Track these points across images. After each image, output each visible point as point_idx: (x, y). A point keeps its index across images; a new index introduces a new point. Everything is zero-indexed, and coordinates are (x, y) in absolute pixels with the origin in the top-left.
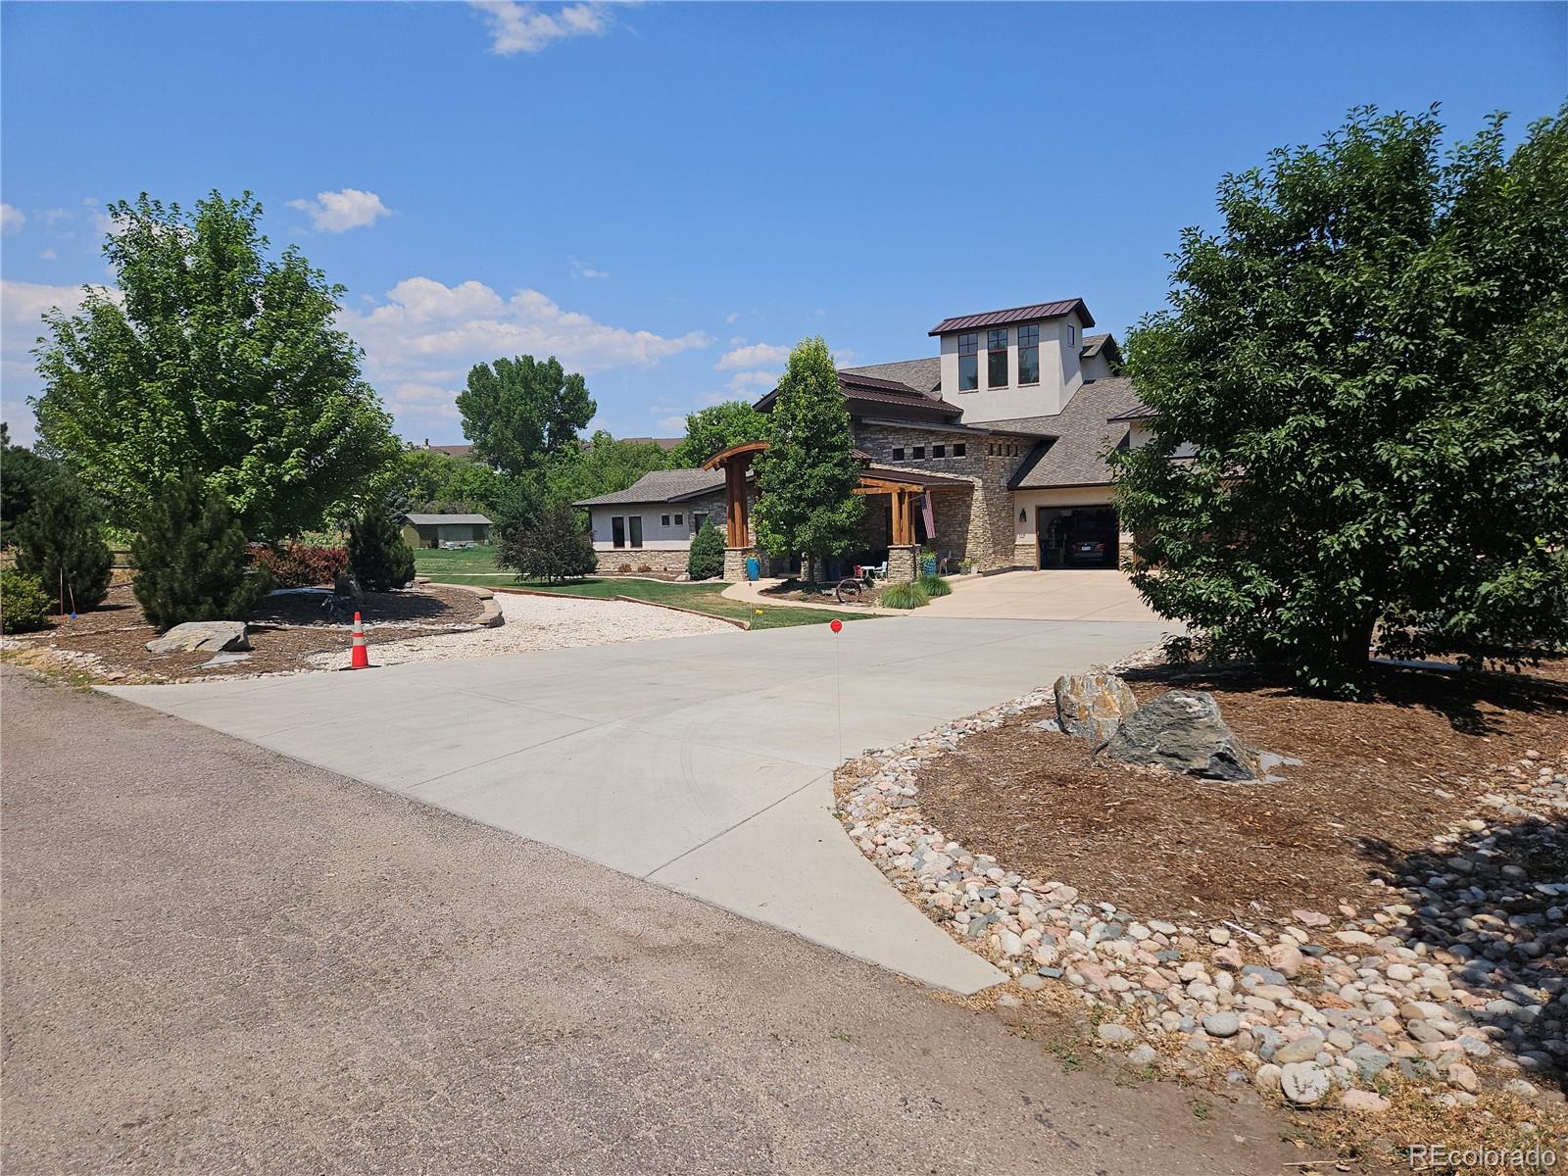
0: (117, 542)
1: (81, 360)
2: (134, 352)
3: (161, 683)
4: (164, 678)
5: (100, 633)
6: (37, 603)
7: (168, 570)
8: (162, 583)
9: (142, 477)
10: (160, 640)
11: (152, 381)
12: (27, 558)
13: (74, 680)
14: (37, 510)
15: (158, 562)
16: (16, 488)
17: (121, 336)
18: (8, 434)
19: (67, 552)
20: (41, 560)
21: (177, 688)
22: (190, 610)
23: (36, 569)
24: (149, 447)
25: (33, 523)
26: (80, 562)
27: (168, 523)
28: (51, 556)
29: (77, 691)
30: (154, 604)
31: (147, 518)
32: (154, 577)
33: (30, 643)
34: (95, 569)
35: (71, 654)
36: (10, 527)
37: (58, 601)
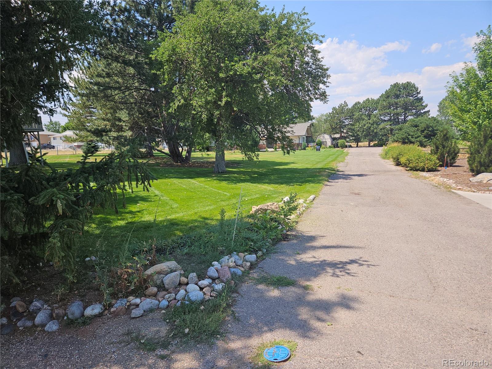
0: (463, 145)
1: (460, 87)
2: (478, 82)
3: (474, 192)
4: (475, 190)
5: (454, 174)
6: (435, 163)
7: (480, 155)
8: (477, 159)
9: (475, 123)
10: (474, 178)
11: (483, 91)
12: (434, 150)
13: (446, 187)
14: (439, 135)
15: (477, 152)
16: (430, 129)
17: (475, 77)
18: (430, 113)
19: (445, 148)
20: (438, 150)
21: (480, 194)
22: (486, 169)
23: (436, 153)
24: (479, 113)
25: (437, 139)
26: (449, 151)
27: (482, 139)
28: (441, 149)
29: (447, 191)
30: (473, 166)
31: (475, 137)
32: (475, 157)
33: (433, 175)
34: (453, 154)
35: (445, 180)
36: (427, 141)
37: (441, 163)
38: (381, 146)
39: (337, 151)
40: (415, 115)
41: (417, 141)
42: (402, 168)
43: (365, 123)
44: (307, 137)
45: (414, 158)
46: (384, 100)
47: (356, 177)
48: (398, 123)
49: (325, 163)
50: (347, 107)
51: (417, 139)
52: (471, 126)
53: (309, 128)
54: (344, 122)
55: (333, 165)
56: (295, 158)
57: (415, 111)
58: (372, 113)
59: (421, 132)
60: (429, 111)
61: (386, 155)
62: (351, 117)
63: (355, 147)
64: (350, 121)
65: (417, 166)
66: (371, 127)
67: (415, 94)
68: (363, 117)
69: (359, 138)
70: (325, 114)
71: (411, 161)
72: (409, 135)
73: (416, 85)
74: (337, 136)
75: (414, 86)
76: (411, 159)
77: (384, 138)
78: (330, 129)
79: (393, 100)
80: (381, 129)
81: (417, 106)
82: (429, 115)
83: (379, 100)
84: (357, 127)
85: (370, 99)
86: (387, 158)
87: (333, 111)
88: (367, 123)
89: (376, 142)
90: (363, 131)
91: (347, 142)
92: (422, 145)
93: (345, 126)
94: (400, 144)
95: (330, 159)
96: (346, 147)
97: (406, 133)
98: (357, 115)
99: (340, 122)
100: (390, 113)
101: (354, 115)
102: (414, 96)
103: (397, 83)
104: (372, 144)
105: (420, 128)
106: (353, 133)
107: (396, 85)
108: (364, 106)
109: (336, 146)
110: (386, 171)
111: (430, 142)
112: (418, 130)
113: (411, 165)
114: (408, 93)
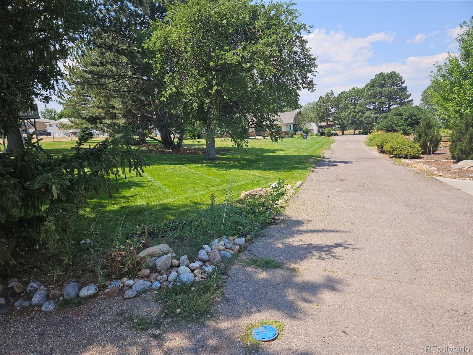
0: (445, 133)
1: (444, 76)
2: (461, 72)
3: (455, 178)
5: (436, 161)
6: (418, 151)
7: (462, 143)
8: (459, 147)
9: (457, 112)
10: (456, 165)
11: (465, 80)
12: (417, 138)
13: (428, 174)
14: (422, 124)
15: (458, 140)
16: (414, 118)
17: (457, 67)
18: (413, 102)
19: (428, 136)
20: (420, 138)
21: (460, 181)
22: (466, 156)
23: (419, 141)
24: (461, 102)
25: (420, 128)
26: (432, 139)
27: (464, 127)
28: (424, 137)
29: (429, 177)
30: (455, 153)
31: (457, 126)
32: (456, 145)
33: (415, 162)
34: (436, 142)
35: (427, 167)
36: (411, 129)
37: (424, 151)
38: (366, 134)
39: (324, 138)
40: (399, 104)
41: (400, 129)
42: (386, 155)
43: (351, 112)
44: (294, 125)
45: (398, 145)
46: (369, 90)
47: (342, 164)
48: (382, 111)
49: (312, 150)
50: (333, 96)
51: (400, 128)
52: (453, 115)
53: (296, 116)
54: (330, 111)
55: (320, 152)
56: (283, 146)
57: (399, 100)
58: (358, 101)
59: (404, 120)
60: (412, 100)
61: (371, 142)
62: (337, 106)
63: (341, 135)
64: (337, 110)
65: (400, 154)
66: (356, 116)
67: (400, 84)
68: (349, 105)
69: (345, 126)
70: (312, 103)
71: (394, 149)
72: (393, 124)
73: (400, 75)
74: (324, 124)
75: (398, 76)
76: (395, 146)
77: (369, 126)
78: (316, 117)
79: (378, 90)
80: (366, 118)
81: (401, 96)
82: (413, 104)
83: (364, 89)
84: (343, 115)
85: (356, 89)
86: (372, 146)
87: (320, 100)
88: (353, 111)
89: (361, 130)
90: (349, 120)
91: (333, 130)
92: (405, 133)
93: (331, 114)
94: (384, 132)
95: (316, 146)
96: (332, 135)
97: (390, 121)
98: (343, 103)
99: (327, 111)
100: (375, 102)
101: (340, 104)
102: (399, 85)
103: (382, 73)
104: (357, 132)
105: (403, 117)
106: (339, 121)
107: (381, 75)
108: (350, 95)
109: (322, 134)
110: (370, 158)
111: (413, 130)
112: (401, 119)
113: (394, 152)
114: (393, 82)
